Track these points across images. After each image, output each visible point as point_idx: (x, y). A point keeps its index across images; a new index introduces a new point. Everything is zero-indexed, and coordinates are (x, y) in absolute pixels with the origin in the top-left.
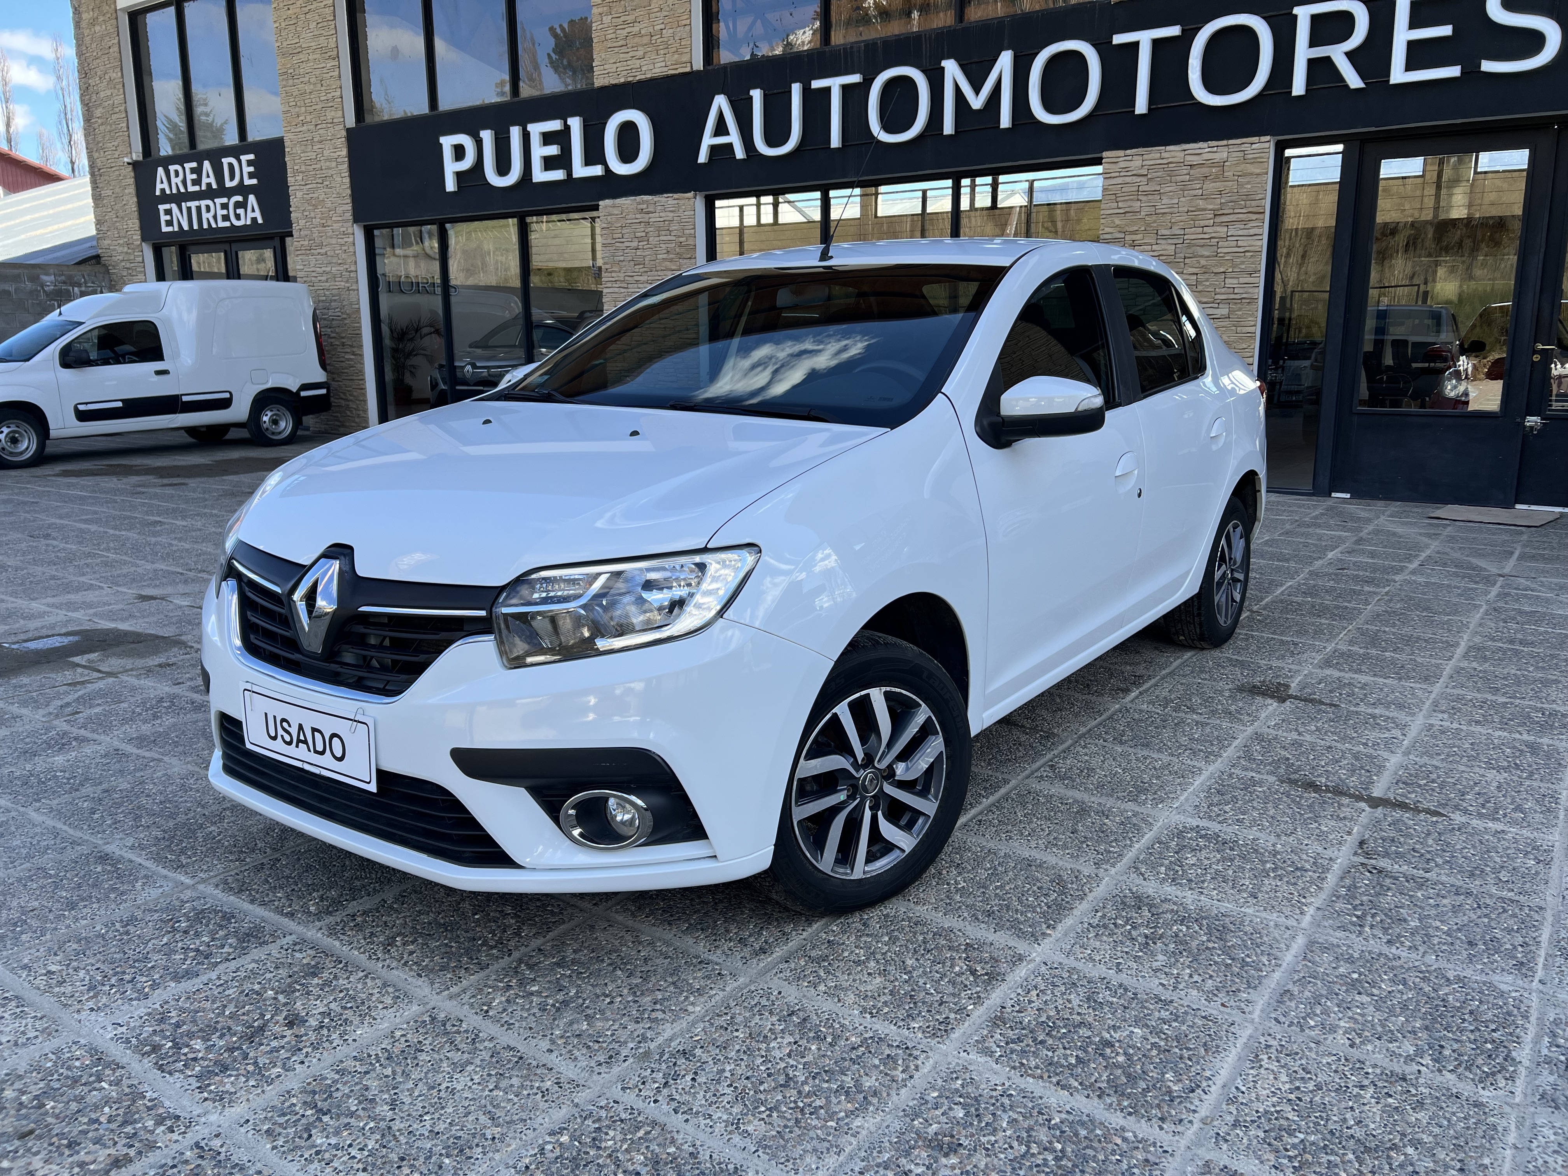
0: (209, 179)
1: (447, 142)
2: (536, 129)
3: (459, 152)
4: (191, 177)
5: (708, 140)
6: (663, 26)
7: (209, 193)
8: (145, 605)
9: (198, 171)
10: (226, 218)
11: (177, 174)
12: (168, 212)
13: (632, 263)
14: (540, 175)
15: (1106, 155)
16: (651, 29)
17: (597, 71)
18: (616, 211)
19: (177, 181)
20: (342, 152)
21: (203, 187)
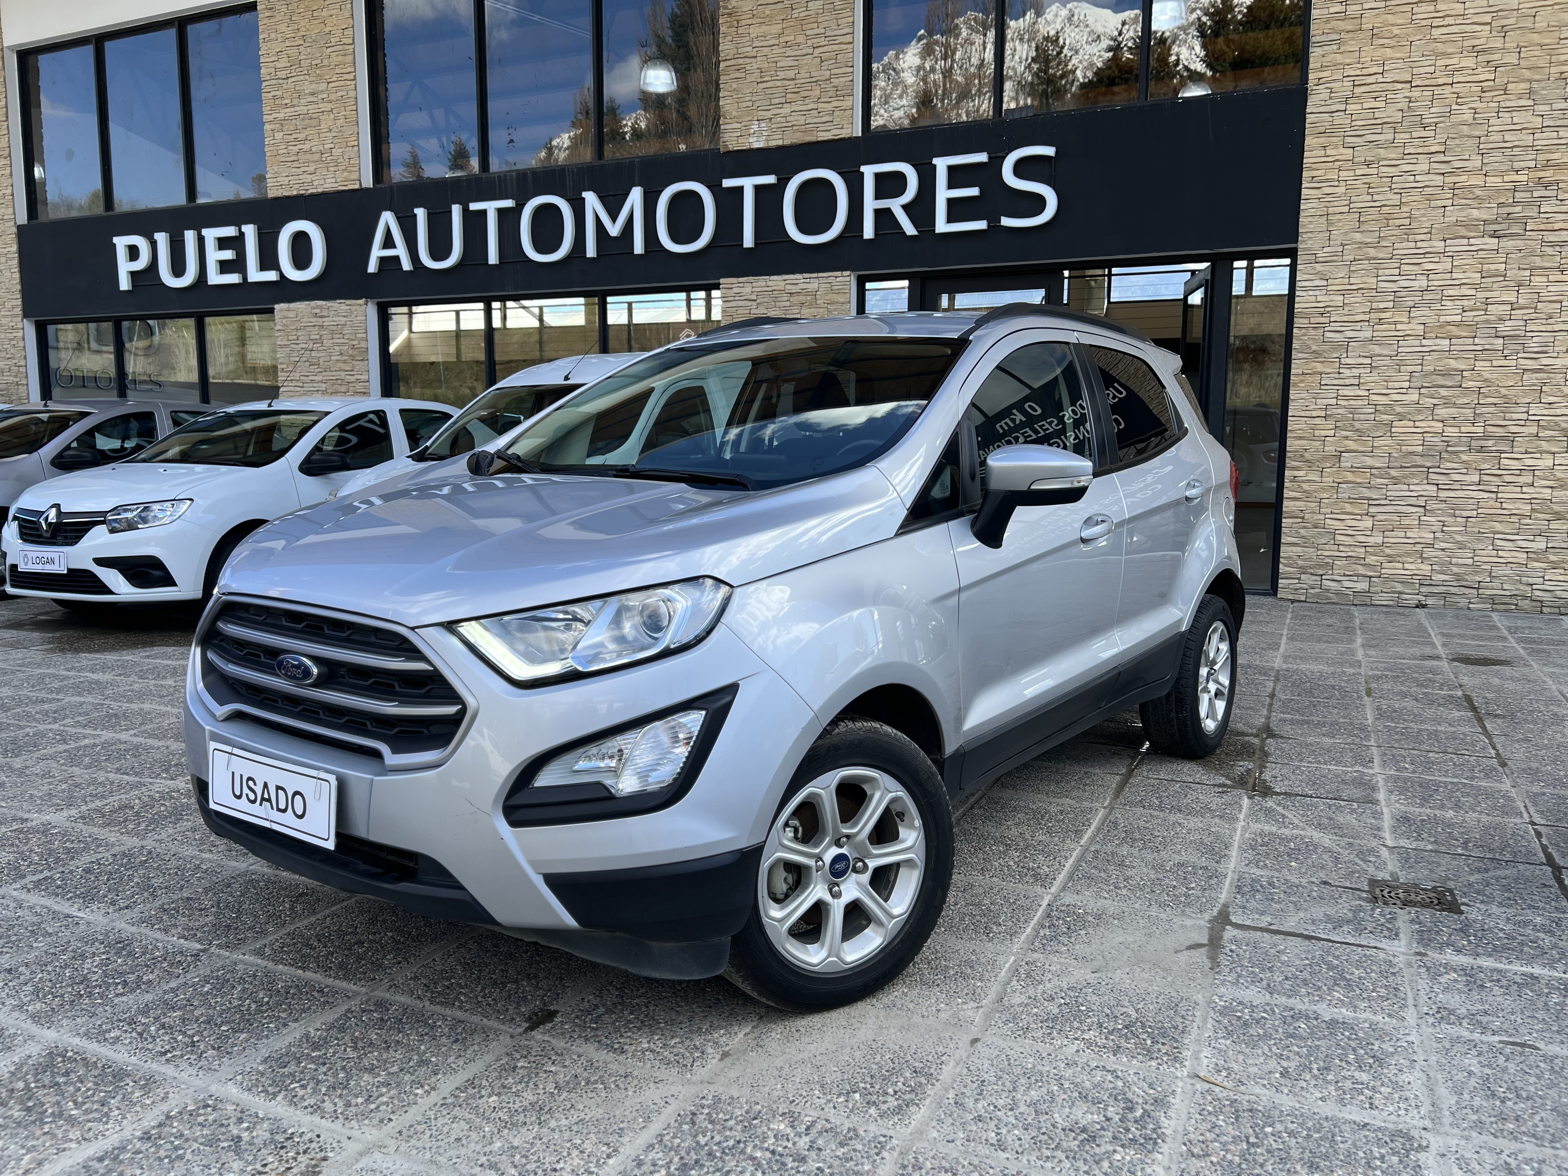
1: (121, 242)
2: (211, 234)
3: (133, 253)
5: (377, 252)
6: (332, 146)
13: (307, 364)
14: (215, 278)
15: (722, 281)
16: (321, 148)
17: (270, 183)
18: (291, 315)
20: (13, 248)
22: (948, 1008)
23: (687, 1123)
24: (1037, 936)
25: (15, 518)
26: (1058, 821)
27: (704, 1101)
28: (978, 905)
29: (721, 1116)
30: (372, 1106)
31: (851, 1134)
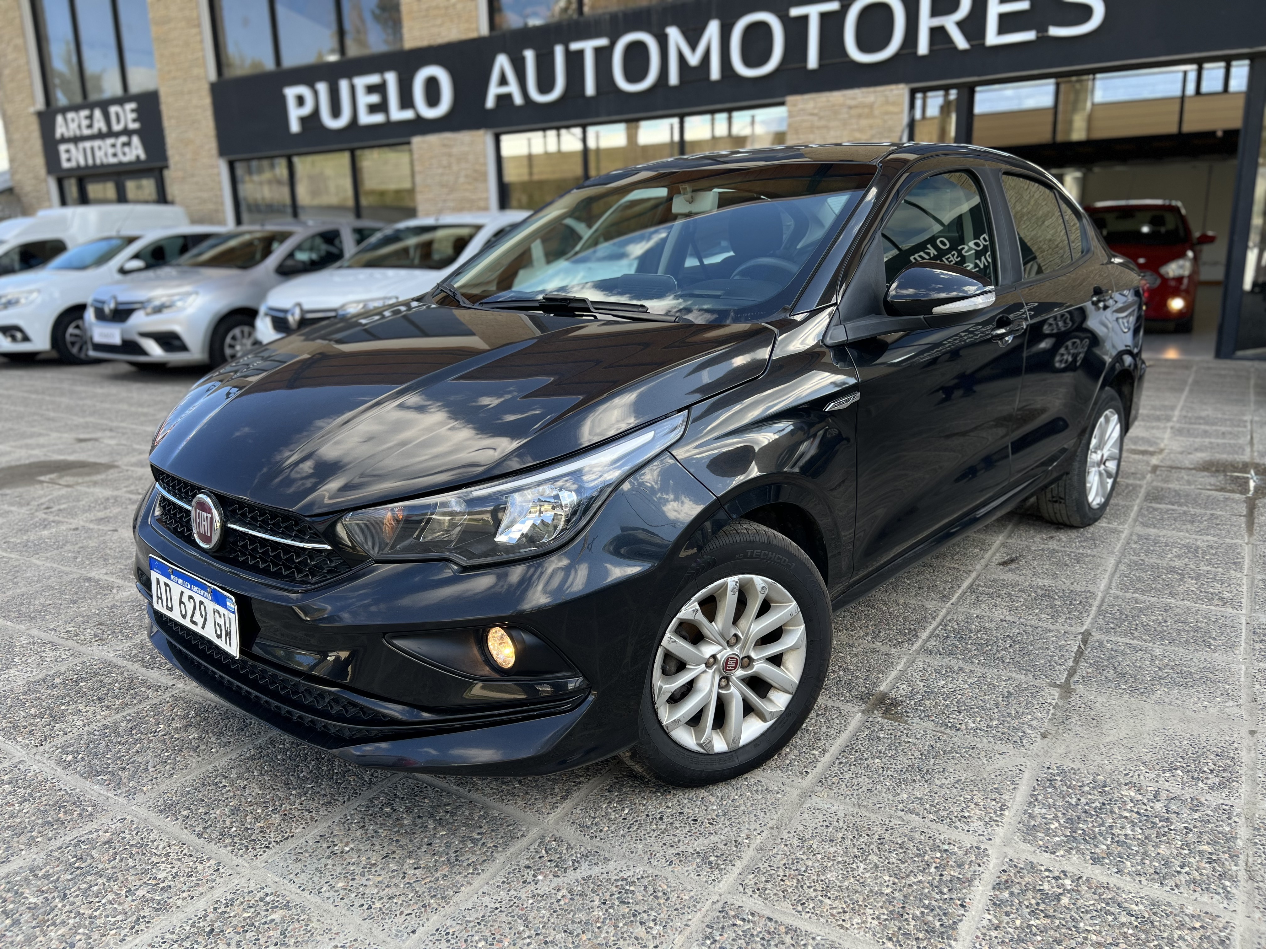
0: (99, 124)
1: (291, 93)
2: (361, 82)
3: (301, 101)
4: (85, 123)
5: (494, 90)
6: (454, 1)
7: (100, 136)
8: (83, 445)
9: (90, 117)
10: (115, 155)
11: (73, 120)
12: (68, 151)
13: (439, 186)
14: (365, 119)
15: (788, 98)
16: (446, 4)
17: (406, 37)
18: (425, 145)
19: (73, 126)
20: (207, 101)
21: (95, 130)
22: (1212, 705)
23: (1049, 787)
24: (1254, 650)
25: (266, 315)
26: (1212, 554)
27: (1050, 771)
28: (1185, 622)
29: (1074, 783)
30: (788, 762)
31: (1195, 802)
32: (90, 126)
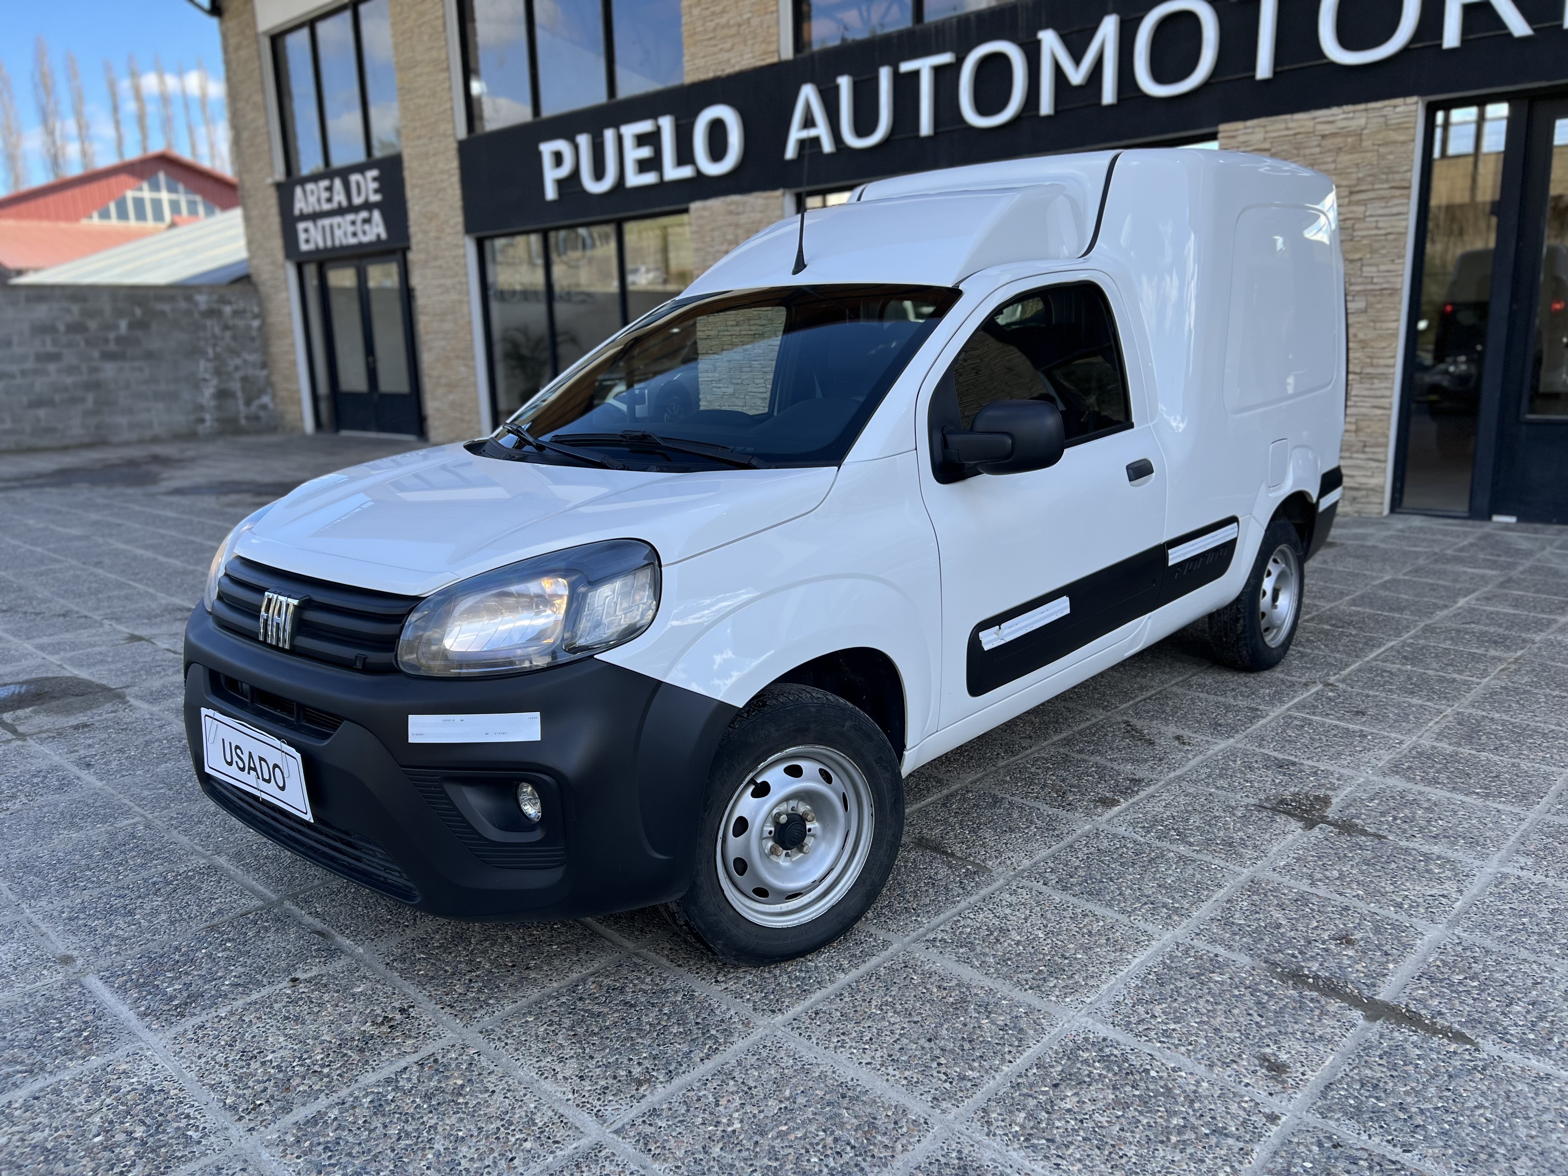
0: (340, 197)
1: (547, 148)
2: (630, 131)
3: (558, 158)
4: (325, 195)
5: (796, 134)
6: (749, 15)
7: (340, 211)
8: (126, 647)
9: (330, 189)
10: (355, 234)
11: (312, 192)
12: (306, 230)
14: (634, 179)
15: (1223, 128)
16: (739, 19)
17: (687, 66)
18: (706, 214)
19: (312, 199)
20: (454, 164)
21: (334, 205)
32: (329, 200)
